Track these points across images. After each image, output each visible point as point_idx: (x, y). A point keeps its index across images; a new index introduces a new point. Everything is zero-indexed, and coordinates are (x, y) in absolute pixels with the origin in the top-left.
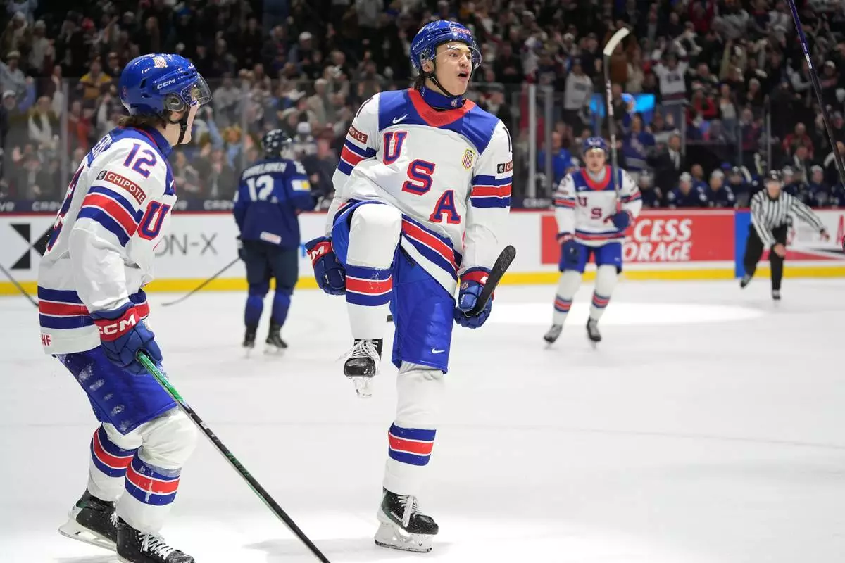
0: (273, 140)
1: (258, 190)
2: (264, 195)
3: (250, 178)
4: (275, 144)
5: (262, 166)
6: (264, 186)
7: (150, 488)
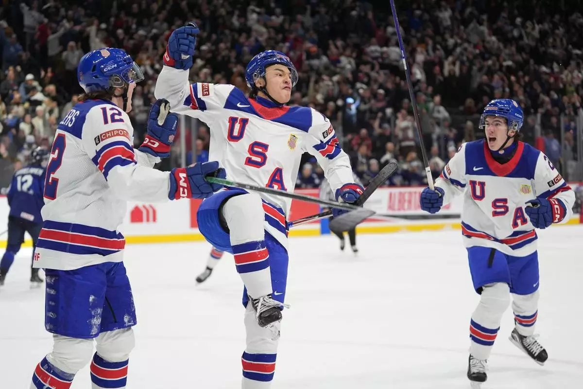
0: (38, 154)
1: (22, 184)
2: (25, 187)
3: (19, 175)
4: (38, 158)
5: (28, 169)
6: (26, 181)
7: (48, 382)
